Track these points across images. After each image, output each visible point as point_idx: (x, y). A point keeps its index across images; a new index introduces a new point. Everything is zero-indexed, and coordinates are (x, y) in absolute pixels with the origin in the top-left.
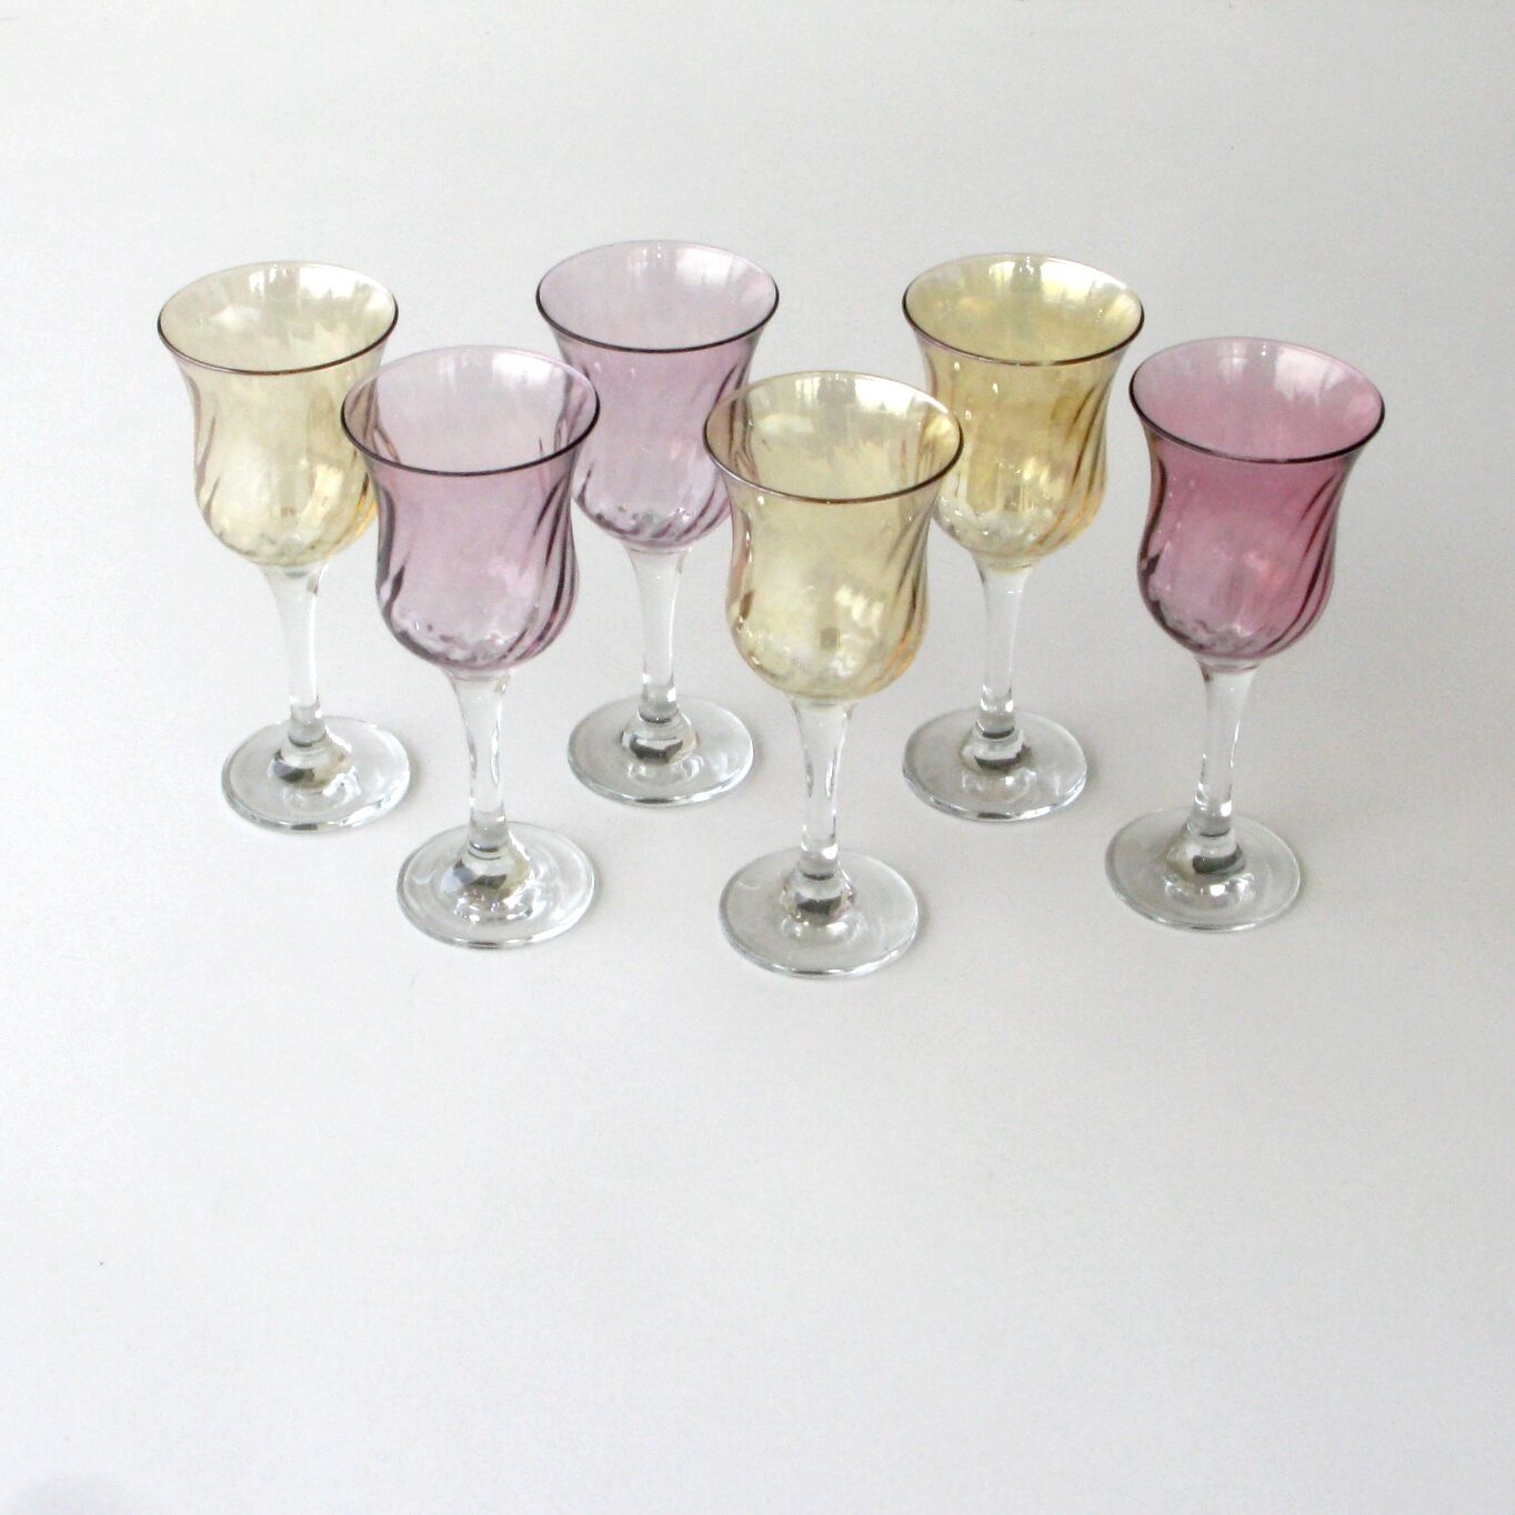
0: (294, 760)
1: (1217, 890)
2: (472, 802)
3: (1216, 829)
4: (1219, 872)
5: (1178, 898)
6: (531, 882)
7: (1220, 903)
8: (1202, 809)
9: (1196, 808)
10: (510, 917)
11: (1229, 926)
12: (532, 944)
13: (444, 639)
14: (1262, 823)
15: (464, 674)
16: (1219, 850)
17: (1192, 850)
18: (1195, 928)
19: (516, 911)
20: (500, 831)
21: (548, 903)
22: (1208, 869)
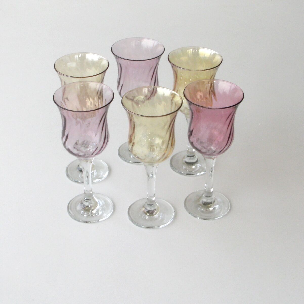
1: (211, 209)
3: (209, 195)
5: (203, 212)
6: (98, 207)
7: (212, 212)
8: (206, 190)
9: (204, 190)
10: (94, 215)
12: (99, 222)
13: (78, 150)
14: (221, 193)
15: (82, 158)
19: (95, 214)
20: (91, 195)
21: (103, 212)
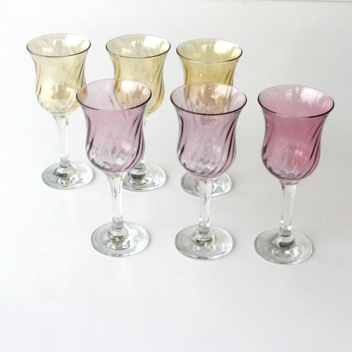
0: (61, 171)
1: (287, 252)
2: (113, 214)
3: (286, 234)
4: (288, 247)
5: (276, 255)
6: (130, 238)
7: (289, 256)
8: (283, 228)
9: (281, 228)
10: (123, 248)
11: (292, 262)
12: (130, 255)
14: (300, 233)
16: (288, 240)
17: (280, 240)
18: (281, 263)
19: (125, 246)
20: (121, 223)
21: (135, 244)
22: (285, 246)
